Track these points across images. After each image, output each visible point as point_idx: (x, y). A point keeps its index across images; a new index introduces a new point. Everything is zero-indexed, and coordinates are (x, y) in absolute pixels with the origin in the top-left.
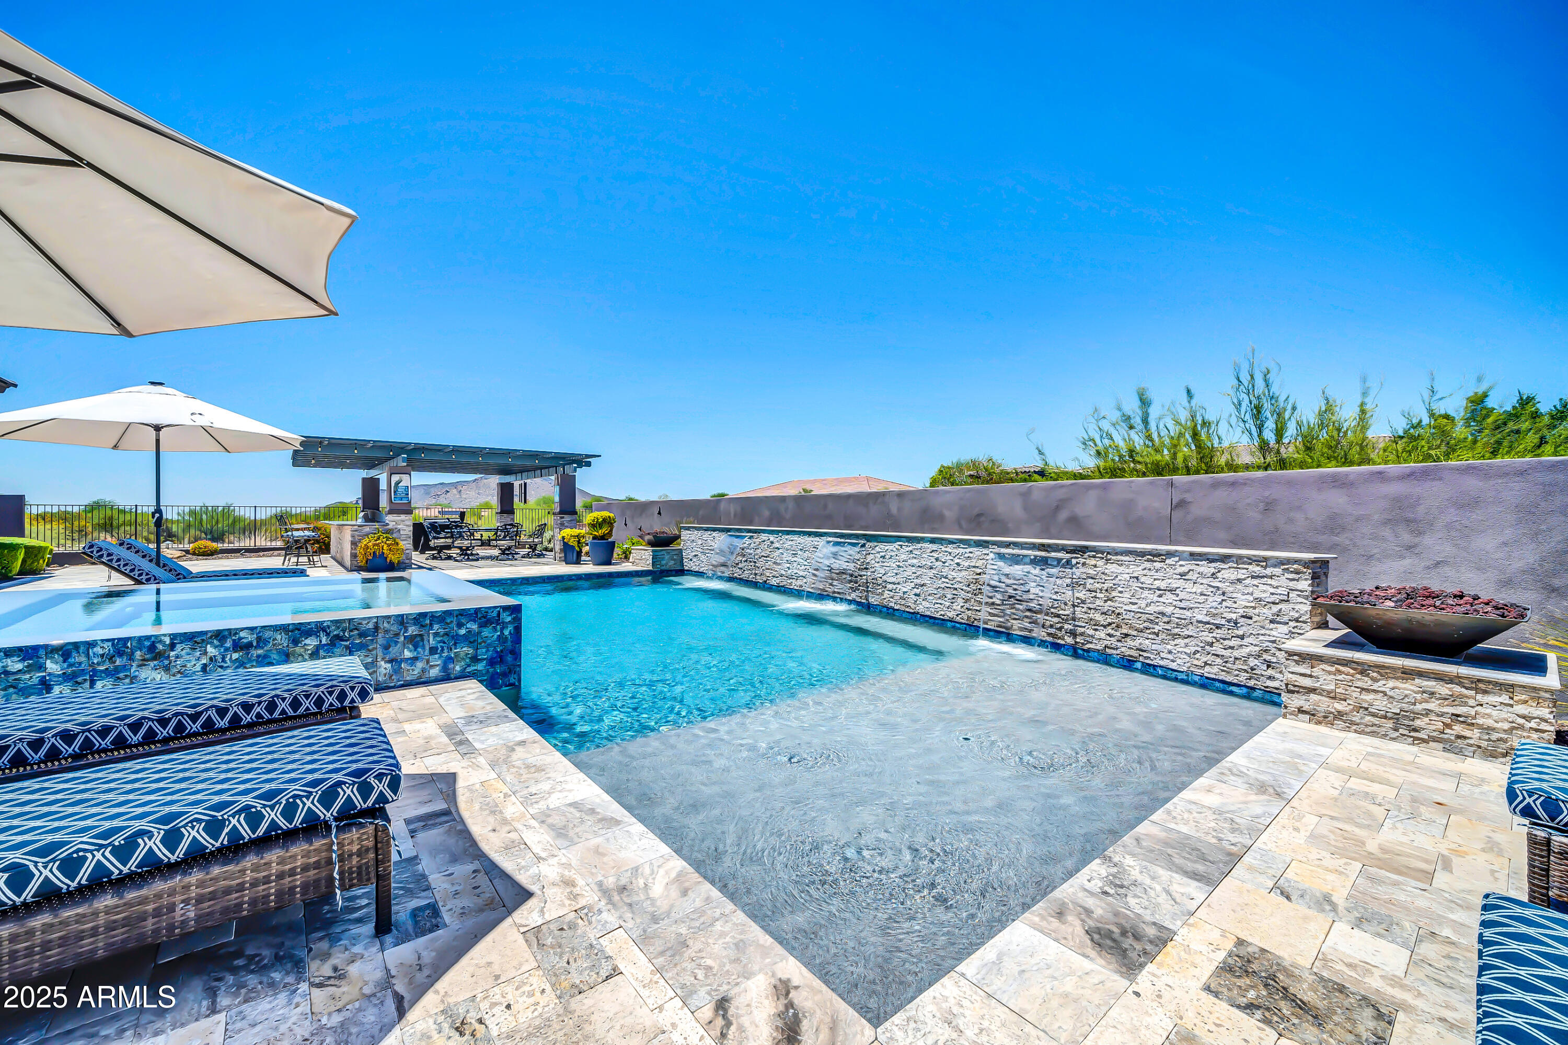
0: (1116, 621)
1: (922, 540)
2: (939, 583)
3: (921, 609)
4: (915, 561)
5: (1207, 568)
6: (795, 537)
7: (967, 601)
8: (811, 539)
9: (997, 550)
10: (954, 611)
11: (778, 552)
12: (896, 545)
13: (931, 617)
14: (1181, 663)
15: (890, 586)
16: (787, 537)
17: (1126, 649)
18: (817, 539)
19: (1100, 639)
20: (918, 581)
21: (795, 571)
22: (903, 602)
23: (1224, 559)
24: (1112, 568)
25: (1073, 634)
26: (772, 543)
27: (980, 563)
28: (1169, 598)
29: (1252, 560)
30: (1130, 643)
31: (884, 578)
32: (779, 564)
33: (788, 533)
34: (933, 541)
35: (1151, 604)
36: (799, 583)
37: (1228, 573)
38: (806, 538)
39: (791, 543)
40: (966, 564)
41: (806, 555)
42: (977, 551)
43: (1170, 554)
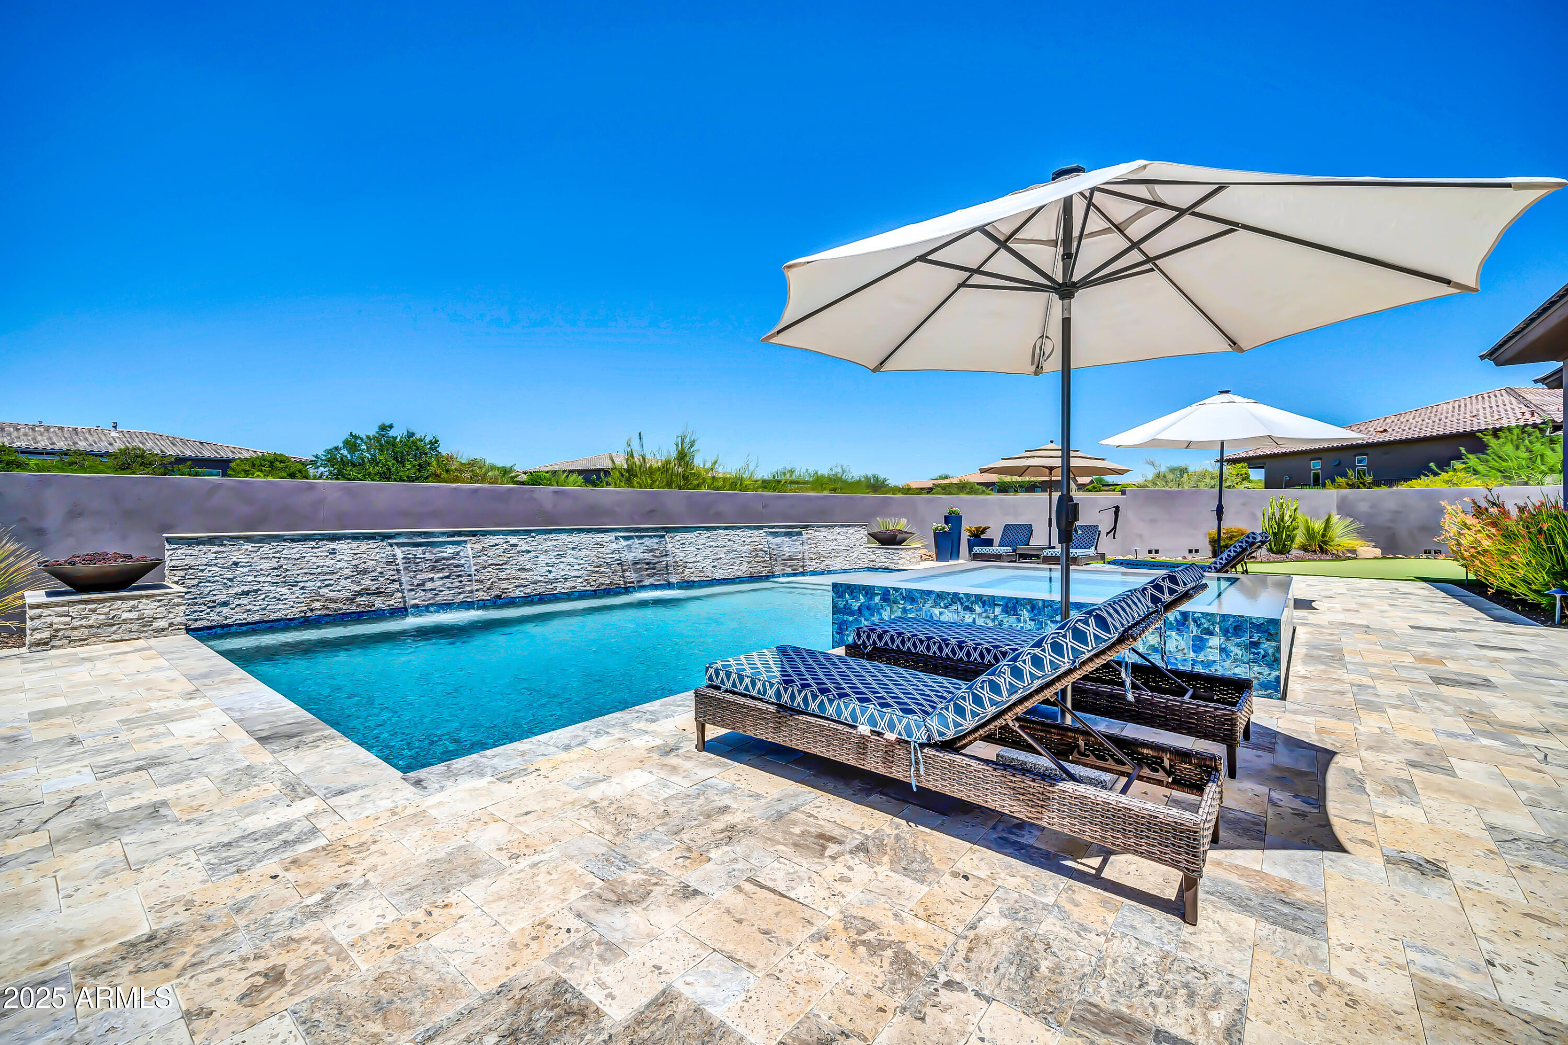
0: (820, 558)
1: (715, 528)
2: (731, 555)
3: (717, 576)
4: (712, 544)
5: (845, 530)
6: (563, 536)
7: (749, 563)
8: (591, 535)
9: (767, 530)
10: (742, 570)
11: (527, 556)
12: (696, 533)
13: (724, 579)
14: (838, 567)
15: (690, 565)
16: (546, 537)
17: (822, 567)
18: (602, 535)
19: (813, 566)
20: (714, 557)
21: (563, 573)
22: (702, 574)
23: (849, 526)
24: (817, 533)
25: (803, 566)
26: (515, 546)
27: (757, 539)
28: (835, 543)
29: (855, 526)
30: (824, 563)
31: (685, 559)
32: (529, 570)
33: (549, 532)
34: (726, 528)
35: (830, 546)
36: (569, 584)
37: (851, 530)
38: (583, 535)
39: (556, 543)
40: (749, 540)
41: (584, 552)
42: (756, 532)
43: (835, 526)
